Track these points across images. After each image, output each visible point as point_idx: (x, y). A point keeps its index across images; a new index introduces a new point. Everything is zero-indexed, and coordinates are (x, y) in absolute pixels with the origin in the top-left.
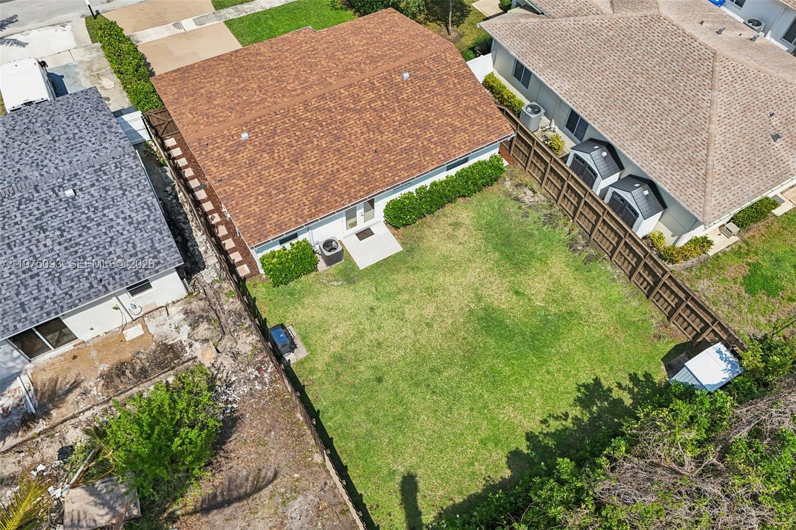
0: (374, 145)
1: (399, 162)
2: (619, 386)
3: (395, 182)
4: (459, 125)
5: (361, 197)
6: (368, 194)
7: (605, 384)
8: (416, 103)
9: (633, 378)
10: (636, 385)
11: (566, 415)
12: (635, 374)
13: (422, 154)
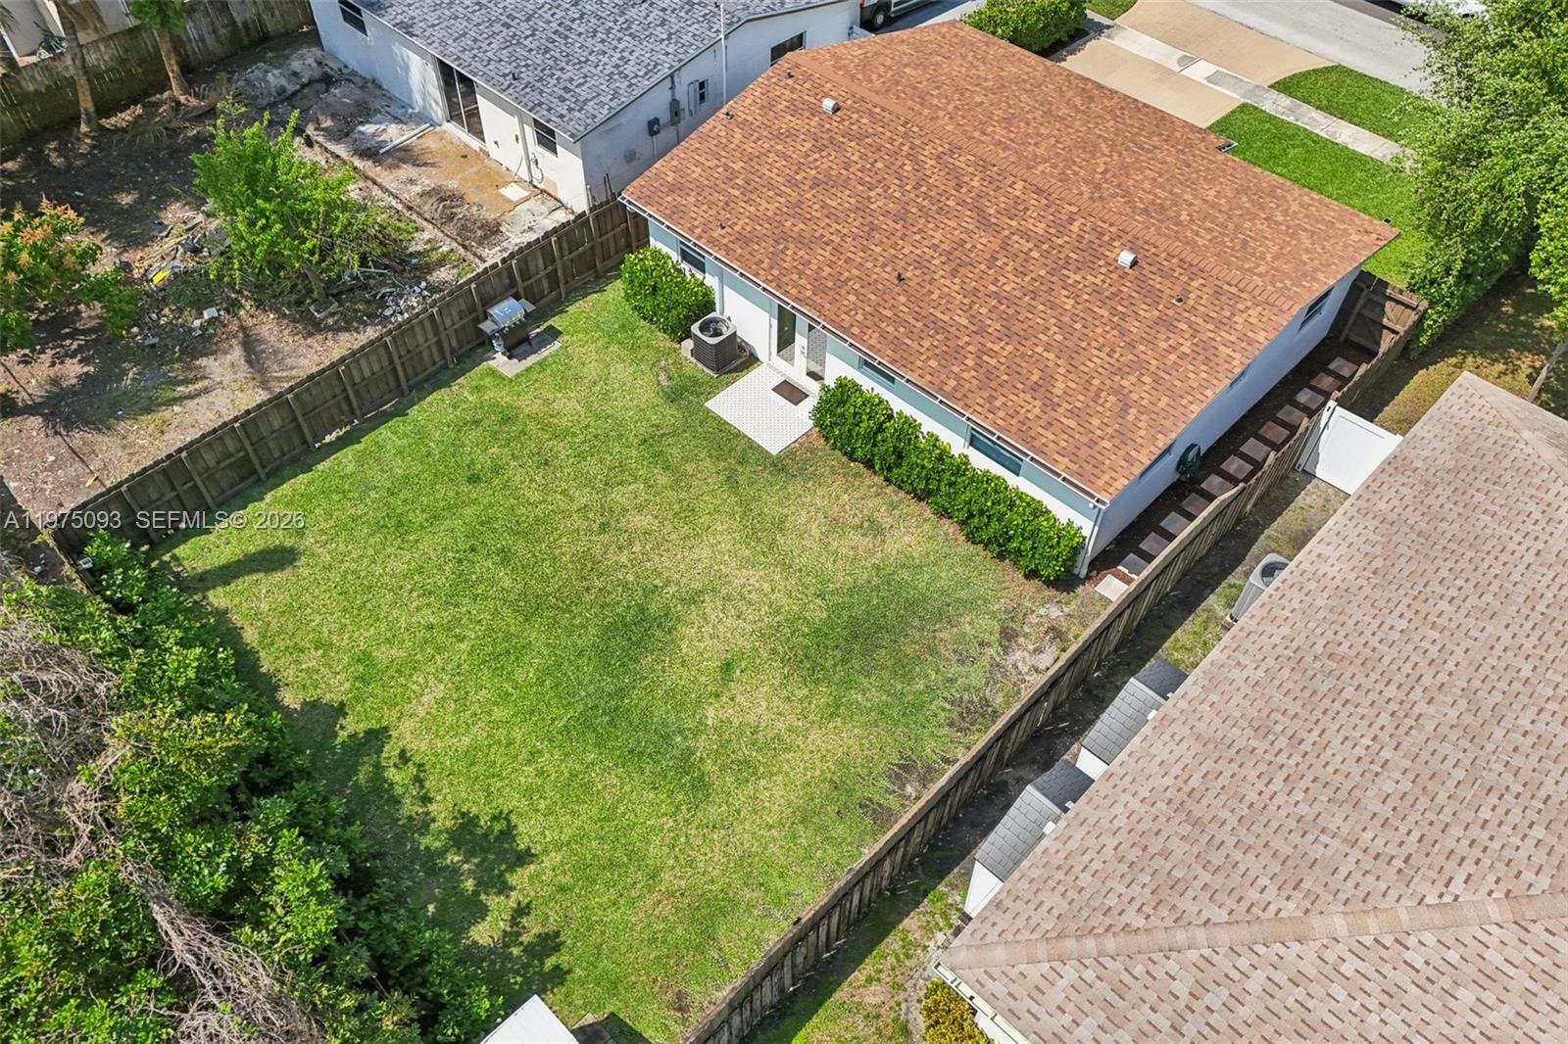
0: (917, 272)
1: (897, 320)
2: (522, 911)
3: (846, 330)
4: (1058, 391)
5: (786, 293)
6: (797, 299)
7: (519, 878)
8: (1071, 301)
9: (549, 943)
10: (529, 950)
11: (426, 800)
12: (557, 948)
13: (937, 351)
